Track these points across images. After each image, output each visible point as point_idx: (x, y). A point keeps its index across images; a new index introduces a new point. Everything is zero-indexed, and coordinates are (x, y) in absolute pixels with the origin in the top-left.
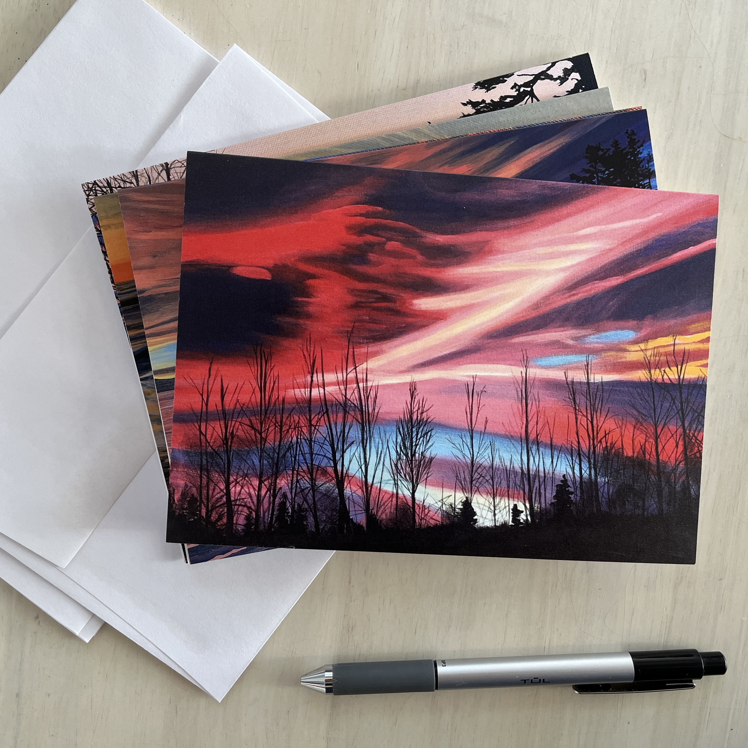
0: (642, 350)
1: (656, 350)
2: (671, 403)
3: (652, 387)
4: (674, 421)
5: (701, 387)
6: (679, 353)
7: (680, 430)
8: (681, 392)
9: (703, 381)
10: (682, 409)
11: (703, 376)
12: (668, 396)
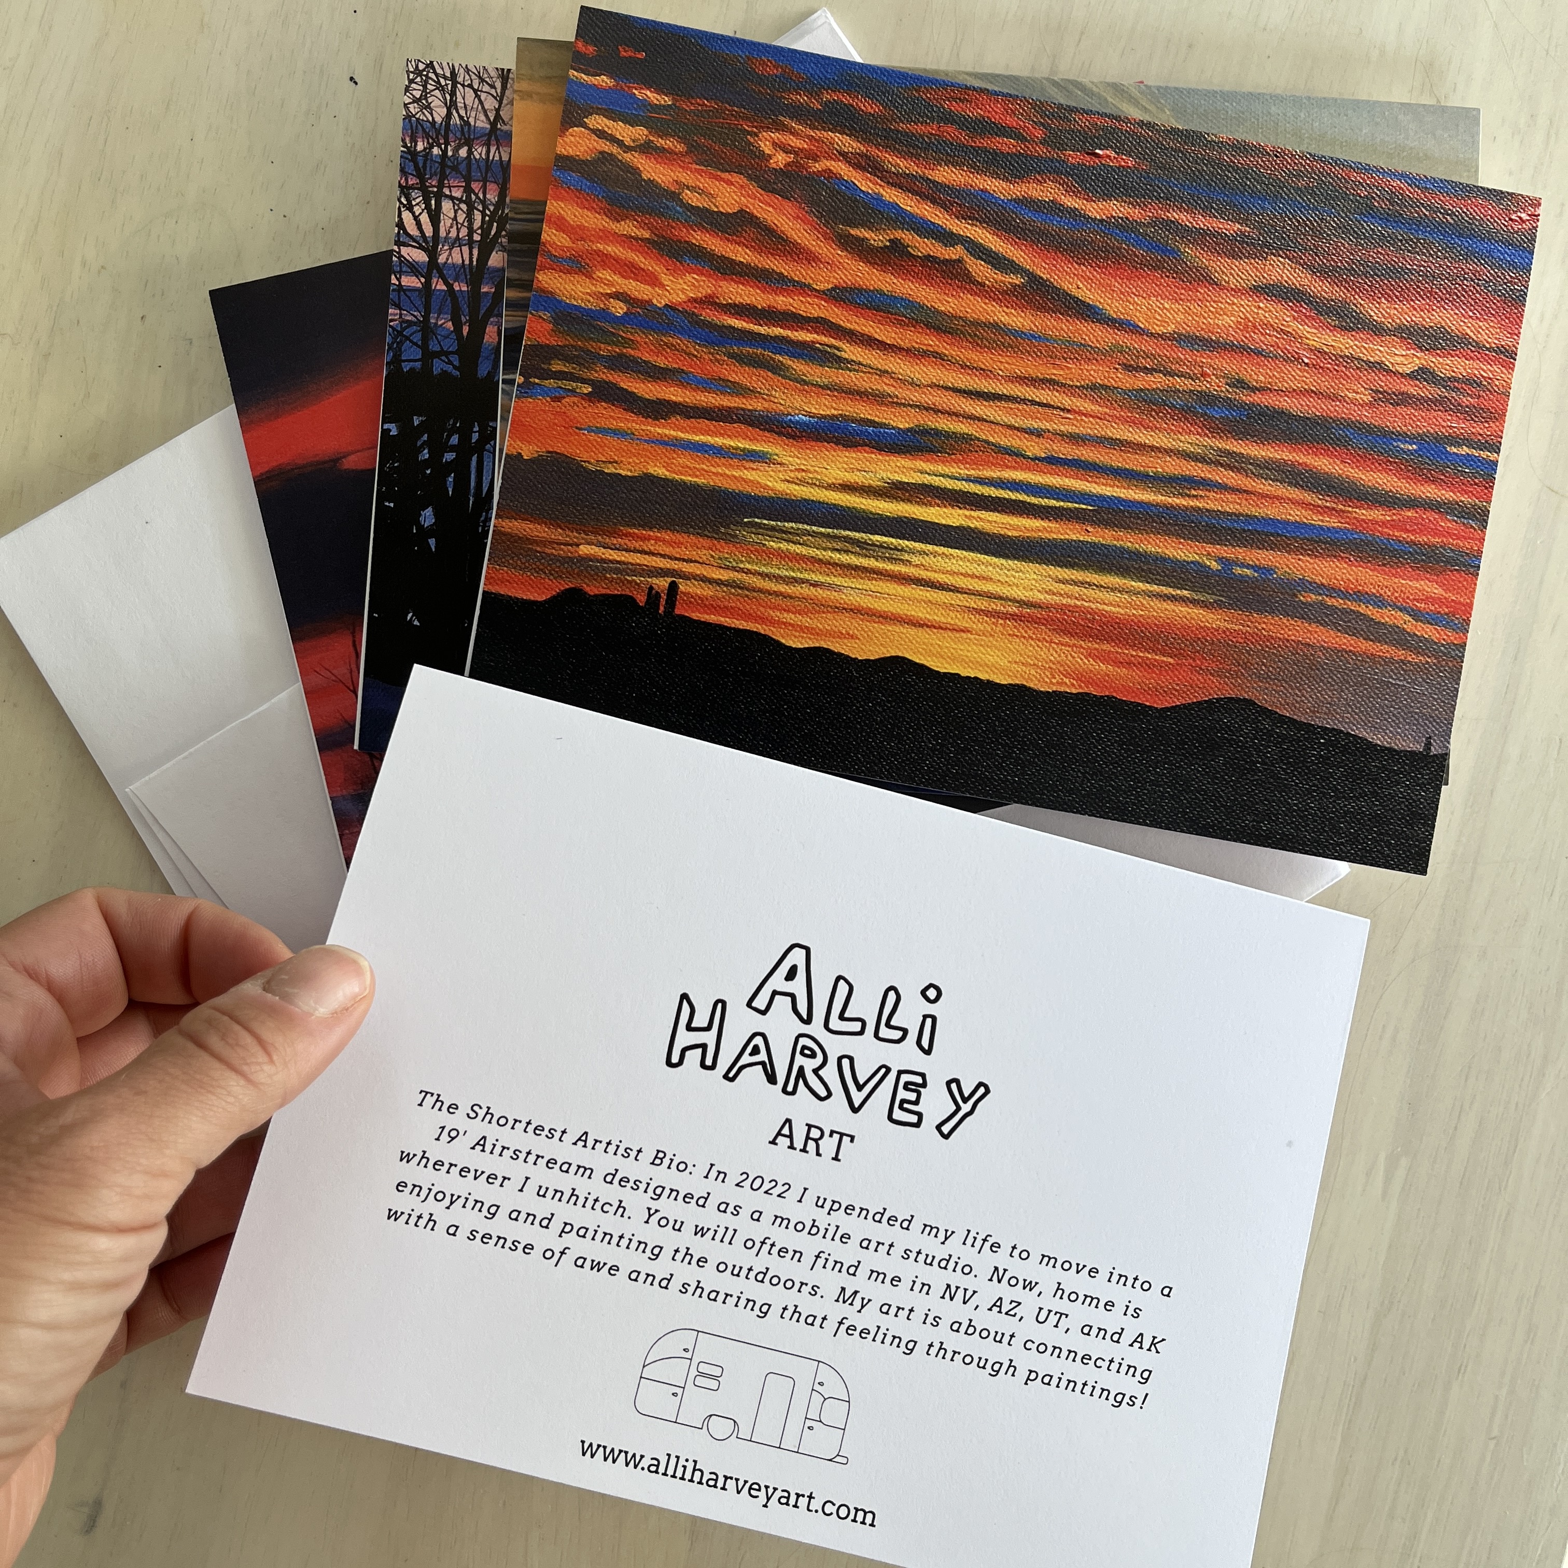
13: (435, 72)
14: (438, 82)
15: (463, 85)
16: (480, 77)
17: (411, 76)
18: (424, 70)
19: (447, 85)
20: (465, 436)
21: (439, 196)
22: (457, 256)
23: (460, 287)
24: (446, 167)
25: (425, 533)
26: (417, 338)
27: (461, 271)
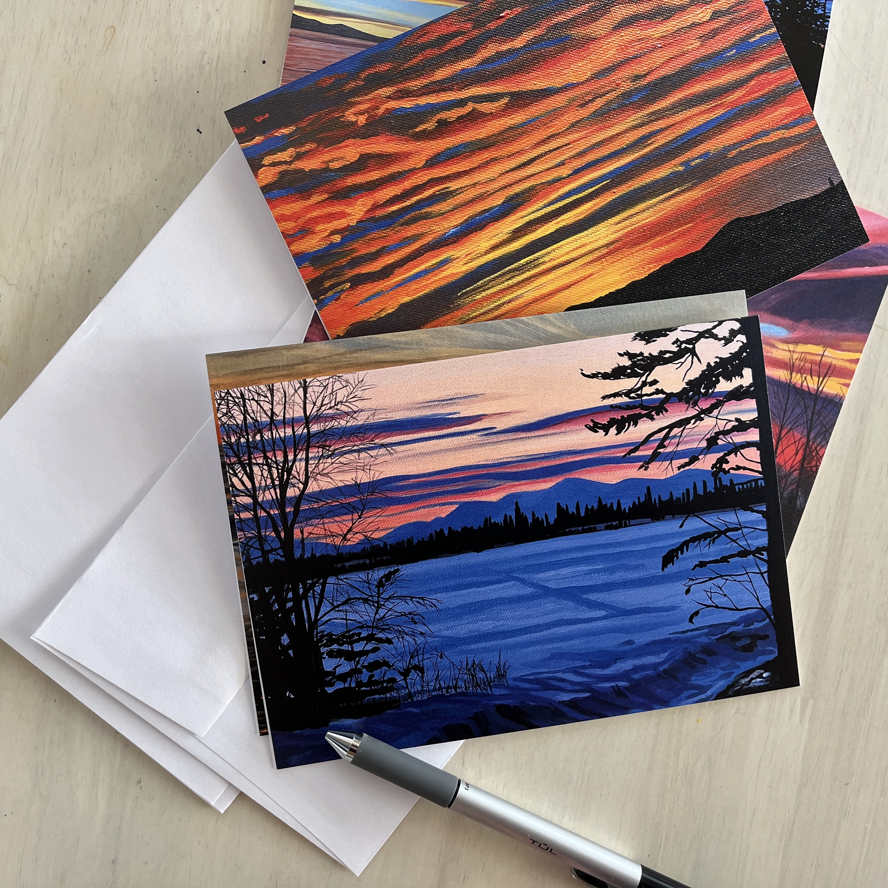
0: (790, 351)
1: (803, 355)
2: (802, 410)
3: (789, 390)
4: (800, 429)
5: (837, 405)
6: (825, 364)
7: (804, 440)
8: (815, 404)
9: (840, 399)
10: (812, 419)
11: (842, 395)
12: (802, 403)
13: (231, 396)
14: (235, 401)
15: (249, 400)
16: (257, 393)
17: (219, 401)
18: (225, 397)
19: (240, 402)
20: (295, 591)
21: (250, 465)
22: (269, 495)
23: (274, 512)
24: (251, 448)
25: (286, 648)
26: (257, 545)
27: (272, 503)
